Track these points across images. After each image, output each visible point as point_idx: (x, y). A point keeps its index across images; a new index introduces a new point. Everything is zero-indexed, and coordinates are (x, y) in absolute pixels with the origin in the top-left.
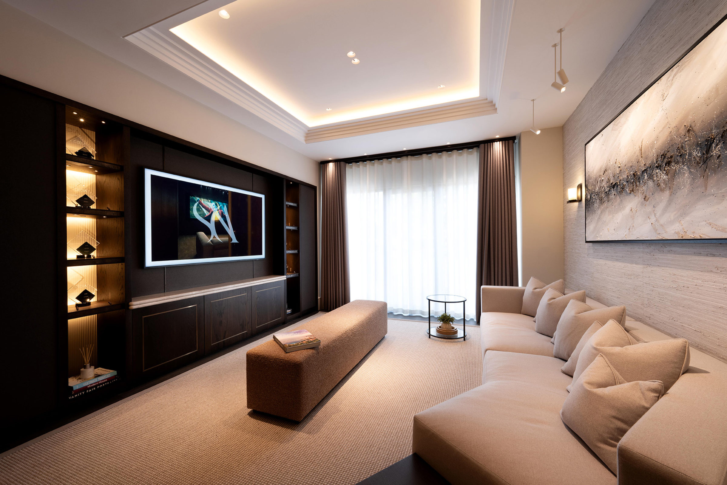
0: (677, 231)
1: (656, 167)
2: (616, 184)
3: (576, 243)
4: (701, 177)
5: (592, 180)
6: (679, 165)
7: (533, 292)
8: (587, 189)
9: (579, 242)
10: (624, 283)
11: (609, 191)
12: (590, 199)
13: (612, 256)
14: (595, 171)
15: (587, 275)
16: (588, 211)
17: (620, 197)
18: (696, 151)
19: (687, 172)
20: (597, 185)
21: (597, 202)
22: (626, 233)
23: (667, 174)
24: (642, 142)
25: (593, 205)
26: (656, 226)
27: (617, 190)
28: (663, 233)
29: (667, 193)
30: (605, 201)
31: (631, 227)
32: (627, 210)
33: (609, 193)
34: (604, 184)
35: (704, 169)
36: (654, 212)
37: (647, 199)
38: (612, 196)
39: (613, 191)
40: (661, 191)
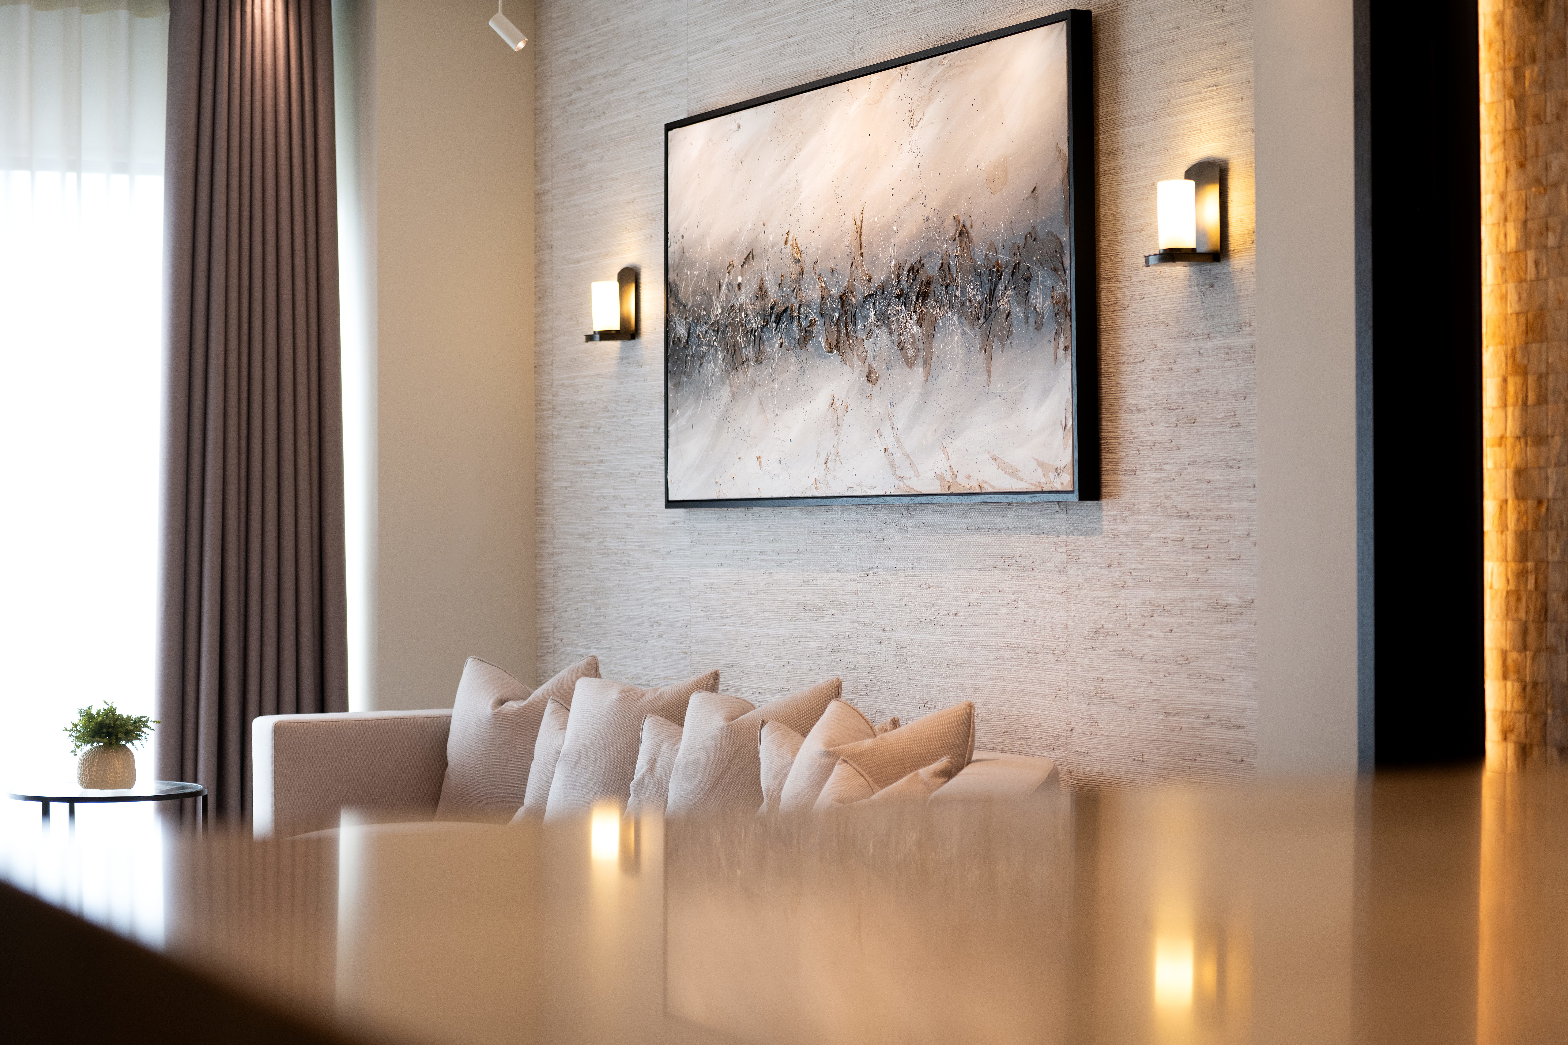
0: (939, 473)
1: (896, 297)
2: (785, 310)
3: (606, 508)
4: (981, 350)
5: (696, 273)
6: (944, 309)
7: (496, 714)
8: (672, 301)
9: (625, 505)
10: (802, 637)
11: (762, 329)
12: (687, 342)
13: (761, 553)
14: (708, 244)
15: (661, 636)
16: (678, 385)
17: (798, 357)
18: (974, 287)
19: (957, 330)
20: (718, 297)
21: (716, 358)
22: (815, 476)
23: (920, 322)
24: (862, 213)
25: (701, 364)
26: (896, 457)
27: (788, 330)
28: (910, 478)
29: (919, 370)
30: (747, 360)
31: (832, 457)
32: (821, 402)
33: (761, 338)
34: (744, 298)
35: (986, 334)
36: (890, 419)
37: (873, 378)
38: (772, 349)
39: (776, 334)
40: (907, 365)
